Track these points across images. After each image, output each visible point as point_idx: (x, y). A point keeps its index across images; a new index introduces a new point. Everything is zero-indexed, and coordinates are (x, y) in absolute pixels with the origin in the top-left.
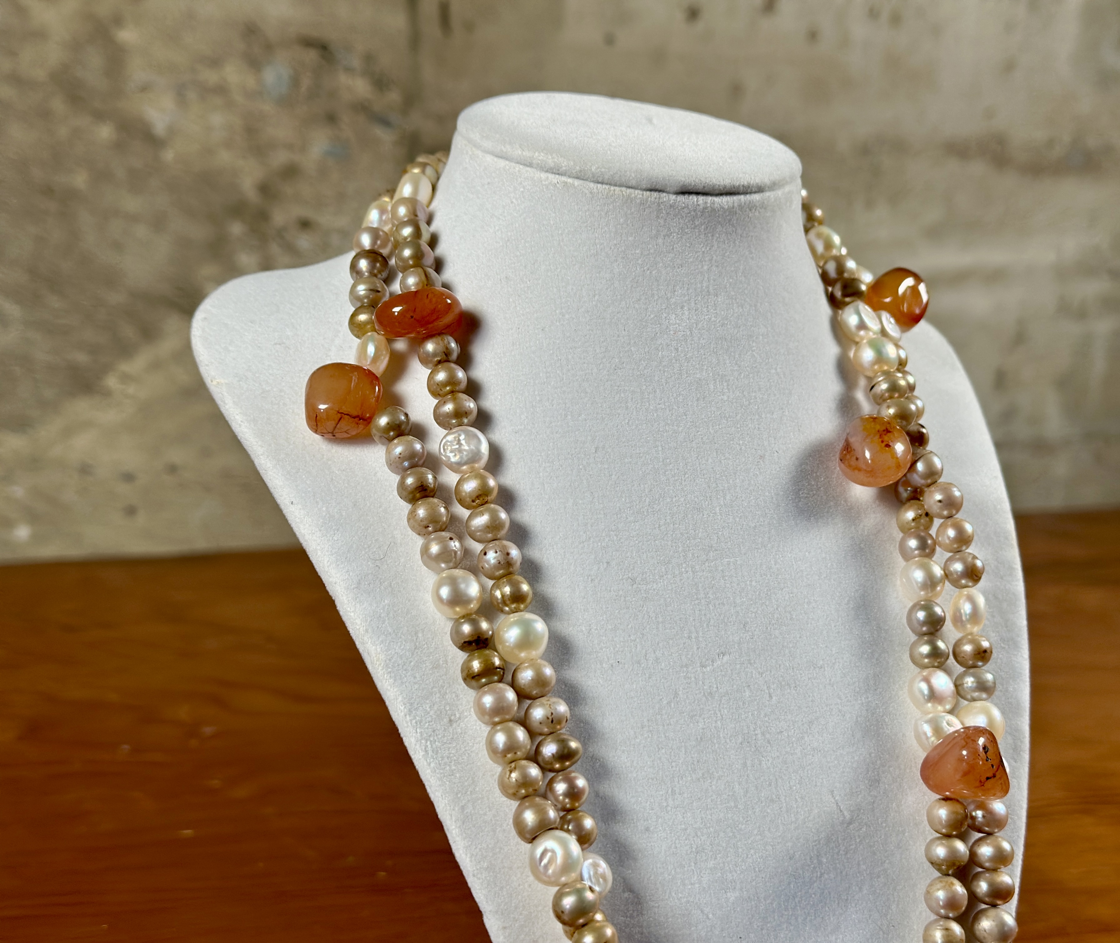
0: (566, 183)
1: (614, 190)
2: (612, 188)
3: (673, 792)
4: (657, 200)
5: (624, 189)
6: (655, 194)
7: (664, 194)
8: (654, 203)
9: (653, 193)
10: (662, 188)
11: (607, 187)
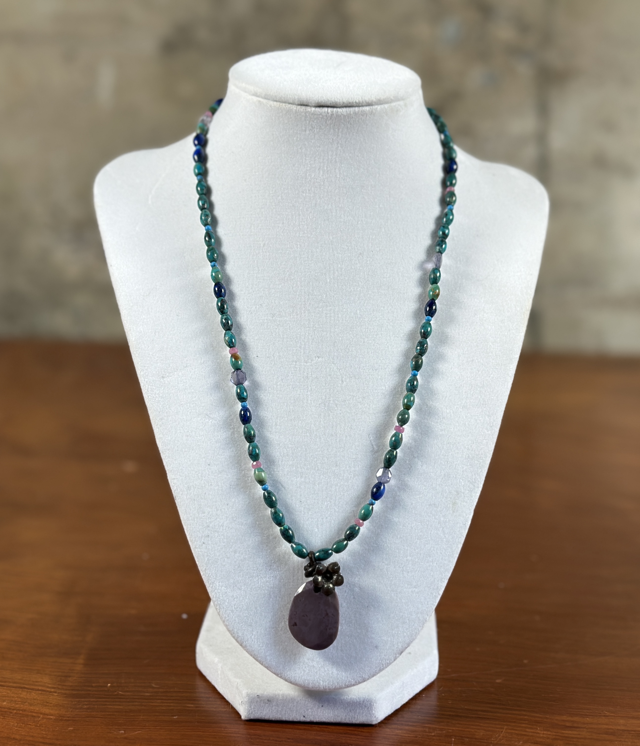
0: (260, 101)
1: (282, 106)
2: (281, 104)
4: (304, 110)
5: (287, 104)
6: (303, 107)
7: (309, 107)
8: (303, 112)
9: (302, 107)
10: (307, 104)
11: (278, 103)
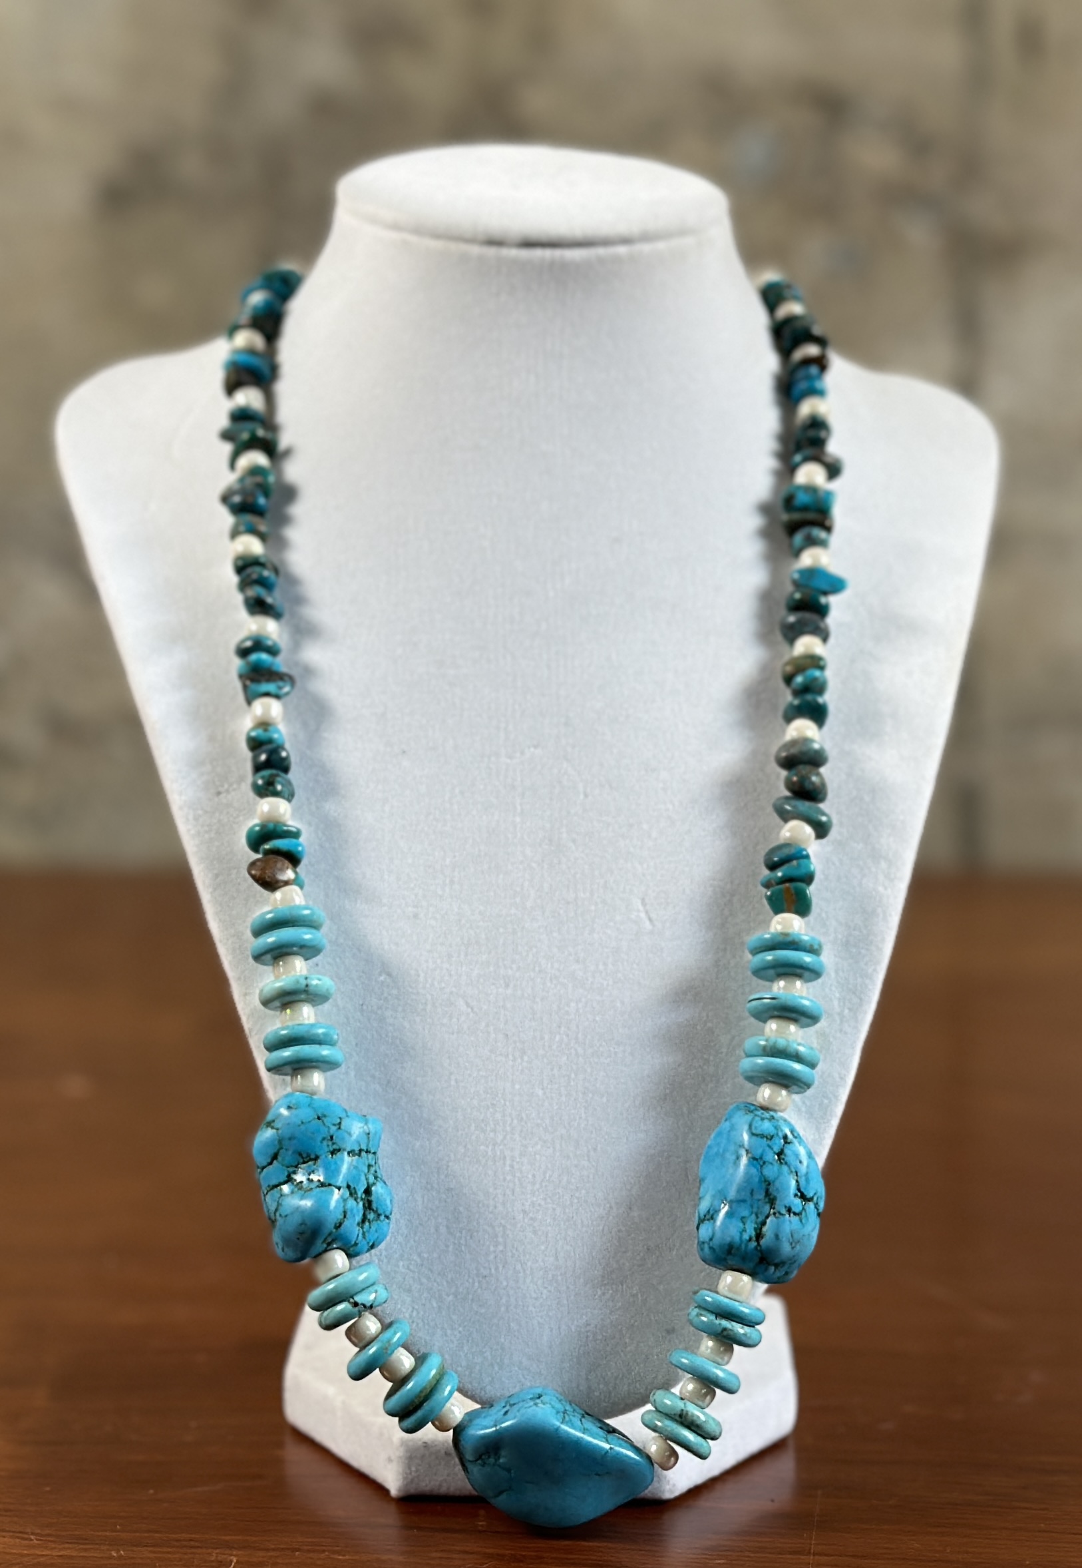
0: (405, 240)
1: (448, 245)
3: (452, 882)
4: (496, 255)
5: (459, 243)
6: (495, 249)
7: (505, 248)
8: (494, 257)
9: (491, 247)
10: (500, 241)
11: (442, 241)
